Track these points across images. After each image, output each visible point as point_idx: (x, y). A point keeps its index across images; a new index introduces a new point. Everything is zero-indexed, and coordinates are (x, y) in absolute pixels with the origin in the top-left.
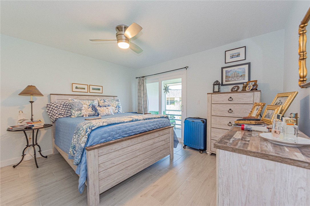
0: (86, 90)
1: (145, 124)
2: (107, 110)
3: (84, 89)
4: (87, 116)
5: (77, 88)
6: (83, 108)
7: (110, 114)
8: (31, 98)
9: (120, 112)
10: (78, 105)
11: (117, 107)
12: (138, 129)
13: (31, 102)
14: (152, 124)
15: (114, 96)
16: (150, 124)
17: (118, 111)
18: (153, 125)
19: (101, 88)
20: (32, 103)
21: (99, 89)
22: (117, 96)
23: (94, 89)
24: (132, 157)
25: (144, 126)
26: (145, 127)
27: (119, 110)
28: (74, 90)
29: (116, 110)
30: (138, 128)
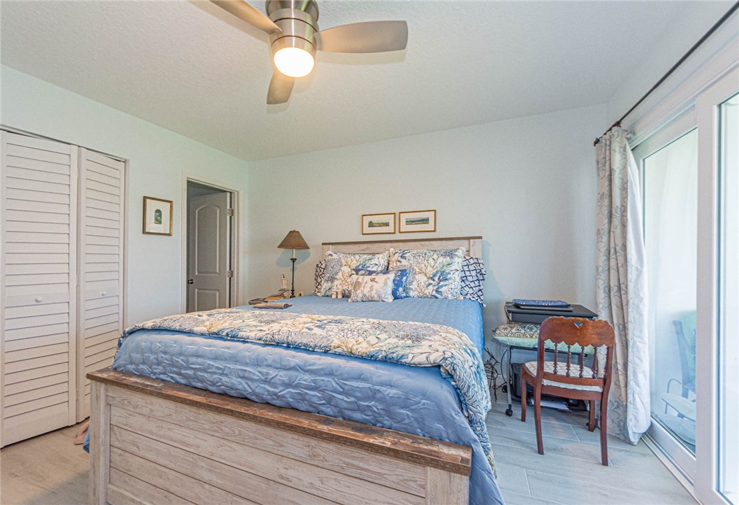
0: (390, 229)
1: (247, 364)
2: (370, 284)
3: (387, 225)
4: (340, 296)
5: (371, 225)
6: (339, 276)
7: (376, 298)
8: (294, 253)
9: (444, 294)
10: (332, 268)
11: (434, 275)
12: (215, 373)
13: (294, 260)
14: (286, 379)
15: (469, 238)
16: (273, 373)
17: (437, 291)
18: (288, 385)
19: (431, 215)
20: (294, 262)
21: (425, 221)
22: (481, 238)
23: (410, 222)
24: (183, 471)
25: (241, 374)
26: (243, 378)
27: (442, 286)
28: (367, 230)
29: (431, 287)
30: (213, 370)
